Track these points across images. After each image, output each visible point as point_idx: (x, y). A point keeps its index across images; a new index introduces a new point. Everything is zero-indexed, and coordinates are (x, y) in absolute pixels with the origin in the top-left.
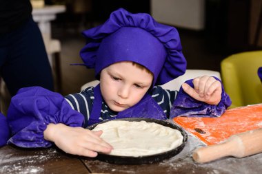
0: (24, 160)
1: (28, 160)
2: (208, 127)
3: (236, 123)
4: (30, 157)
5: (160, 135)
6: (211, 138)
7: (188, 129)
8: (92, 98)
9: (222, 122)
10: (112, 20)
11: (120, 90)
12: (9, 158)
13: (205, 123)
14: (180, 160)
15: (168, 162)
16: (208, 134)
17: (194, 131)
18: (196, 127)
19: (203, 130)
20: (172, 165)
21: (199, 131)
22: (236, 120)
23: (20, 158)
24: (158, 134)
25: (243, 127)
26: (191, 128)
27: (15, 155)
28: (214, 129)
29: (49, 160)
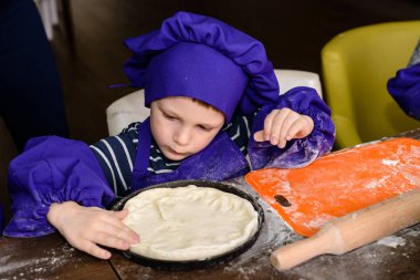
0: (28, 267)
1: (35, 266)
2: (295, 193)
3: (336, 183)
4: (37, 261)
5: (223, 210)
6: (298, 215)
7: (266, 197)
8: (136, 141)
9: (316, 181)
10: (164, 31)
11: (177, 134)
12: (6, 264)
13: (291, 185)
14: (254, 261)
15: (236, 266)
16: (295, 207)
17: (273, 202)
18: (278, 193)
19: (288, 198)
20: (241, 270)
21: (282, 201)
22: (336, 178)
23: (22, 264)
24: (219, 207)
25: (346, 192)
26: (270, 194)
27: (14, 258)
28: (303, 197)
29: (65, 265)
